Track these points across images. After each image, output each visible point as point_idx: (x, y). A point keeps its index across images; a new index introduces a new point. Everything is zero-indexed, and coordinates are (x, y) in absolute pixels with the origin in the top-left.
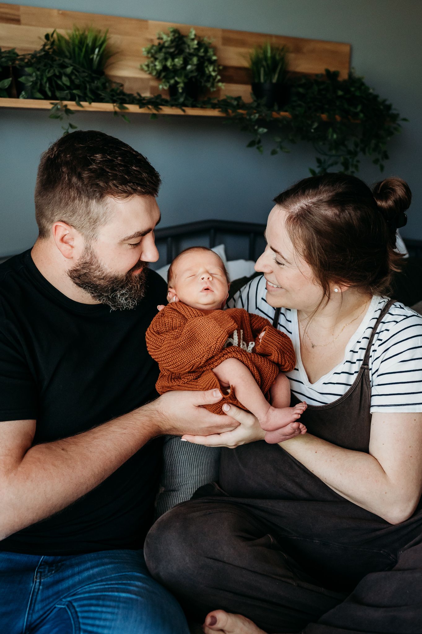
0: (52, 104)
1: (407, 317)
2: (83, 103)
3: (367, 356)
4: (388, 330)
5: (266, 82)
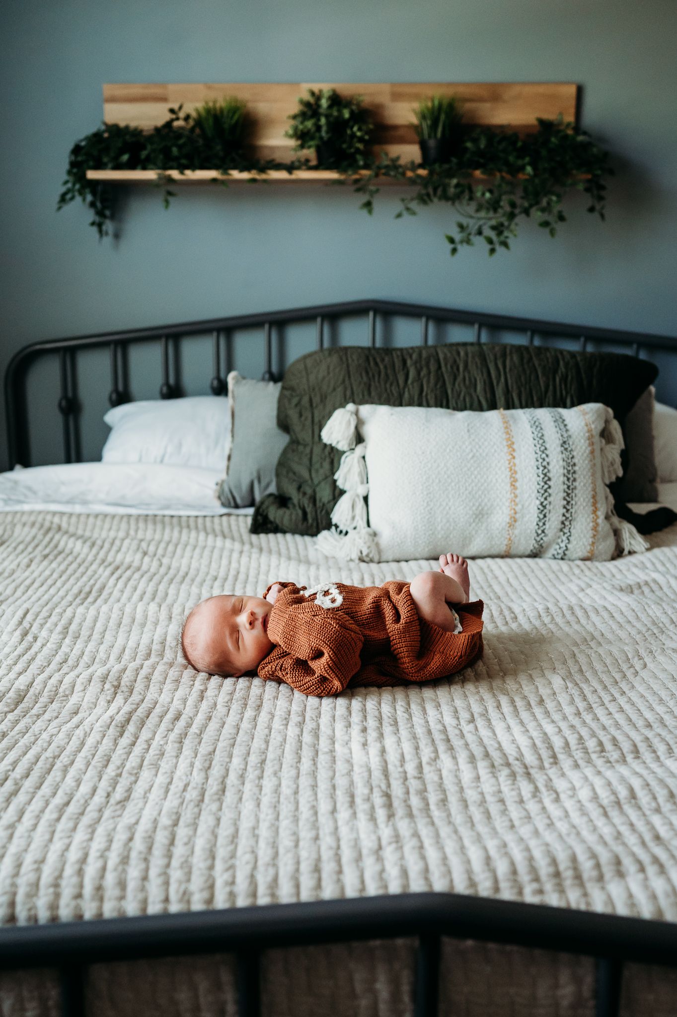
0: (156, 174)
2: (186, 172)
5: (430, 137)
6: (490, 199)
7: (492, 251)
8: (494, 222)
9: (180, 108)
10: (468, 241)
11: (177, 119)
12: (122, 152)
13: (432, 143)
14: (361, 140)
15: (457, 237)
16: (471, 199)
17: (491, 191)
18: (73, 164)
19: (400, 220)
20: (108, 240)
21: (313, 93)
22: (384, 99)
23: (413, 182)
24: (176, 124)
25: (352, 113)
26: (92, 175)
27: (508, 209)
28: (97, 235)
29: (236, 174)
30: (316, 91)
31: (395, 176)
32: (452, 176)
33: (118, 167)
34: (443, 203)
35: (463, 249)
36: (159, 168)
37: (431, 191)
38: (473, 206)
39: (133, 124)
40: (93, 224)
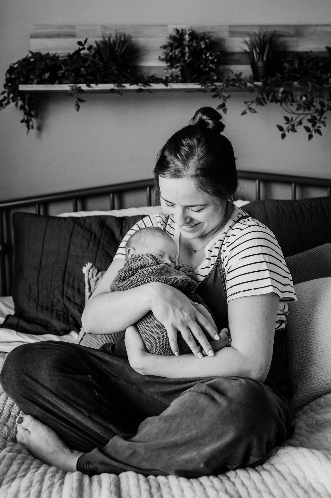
0: (70, 86)
1: (250, 226)
2: (92, 85)
3: (220, 253)
4: (235, 235)
5: (259, 60)
6: (306, 101)
7: (310, 137)
8: (309, 117)
9: (86, 41)
10: (293, 130)
11: (84, 49)
12: (44, 71)
13: (260, 64)
14: (212, 62)
15: (285, 127)
16: (293, 101)
17: (306, 96)
18: (8, 80)
19: (244, 116)
20: (33, 132)
21: (178, 31)
22: (225, 35)
23: (251, 90)
24: (82, 52)
25: (206, 44)
26: (22, 88)
27: (319, 107)
28: (26, 129)
29: (127, 86)
30: (180, 29)
31: (239, 86)
32: (280, 86)
33: (41, 82)
34: (274, 103)
35: (290, 135)
36: (71, 83)
37: (265, 97)
38: (295, 106)
39: (52, 52)
40: (22, 121)
